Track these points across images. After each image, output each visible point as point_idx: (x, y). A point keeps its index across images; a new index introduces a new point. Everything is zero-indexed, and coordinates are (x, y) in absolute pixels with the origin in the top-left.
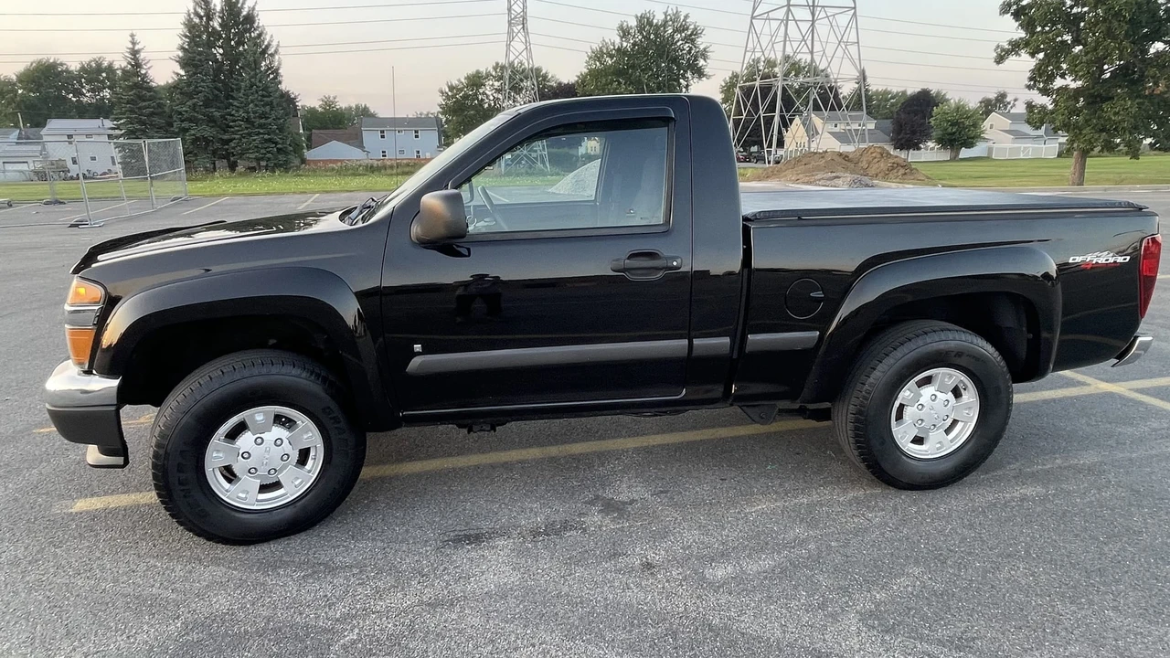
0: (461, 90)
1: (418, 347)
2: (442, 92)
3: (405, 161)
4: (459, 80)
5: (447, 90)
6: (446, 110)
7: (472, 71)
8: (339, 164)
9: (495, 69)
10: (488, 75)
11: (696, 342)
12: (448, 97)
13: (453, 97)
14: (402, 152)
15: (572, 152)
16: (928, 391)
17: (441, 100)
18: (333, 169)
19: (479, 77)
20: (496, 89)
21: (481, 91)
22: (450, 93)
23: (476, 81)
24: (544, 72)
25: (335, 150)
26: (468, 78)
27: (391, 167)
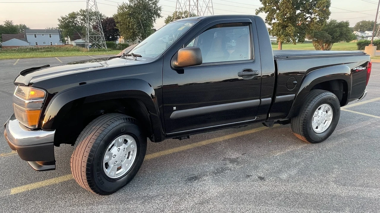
0: (67, 19)
1: (175, 108)
2: (59, 20)
3: (47, 47)
4: (66, 16)
5: (61, 19)
6: (61, 26)
7: (71, 12)
8: (18, 48)
9: (81, 11)
10: (78, 14)
11: (262, 100)
12: (62, 22)
13: (64, 22)
14: (44, 43)
15: (114, 42)
16: (320, 111)
17: (59, 23)
18: (15, 50)
19: (74, 14)
20: (82, 19)
21: (75, 20)
22: (62, 20)
23: (73, 16)
24: (100, 13)
25: (14, 42)
26: (69, 15)
27: (41, 49)
